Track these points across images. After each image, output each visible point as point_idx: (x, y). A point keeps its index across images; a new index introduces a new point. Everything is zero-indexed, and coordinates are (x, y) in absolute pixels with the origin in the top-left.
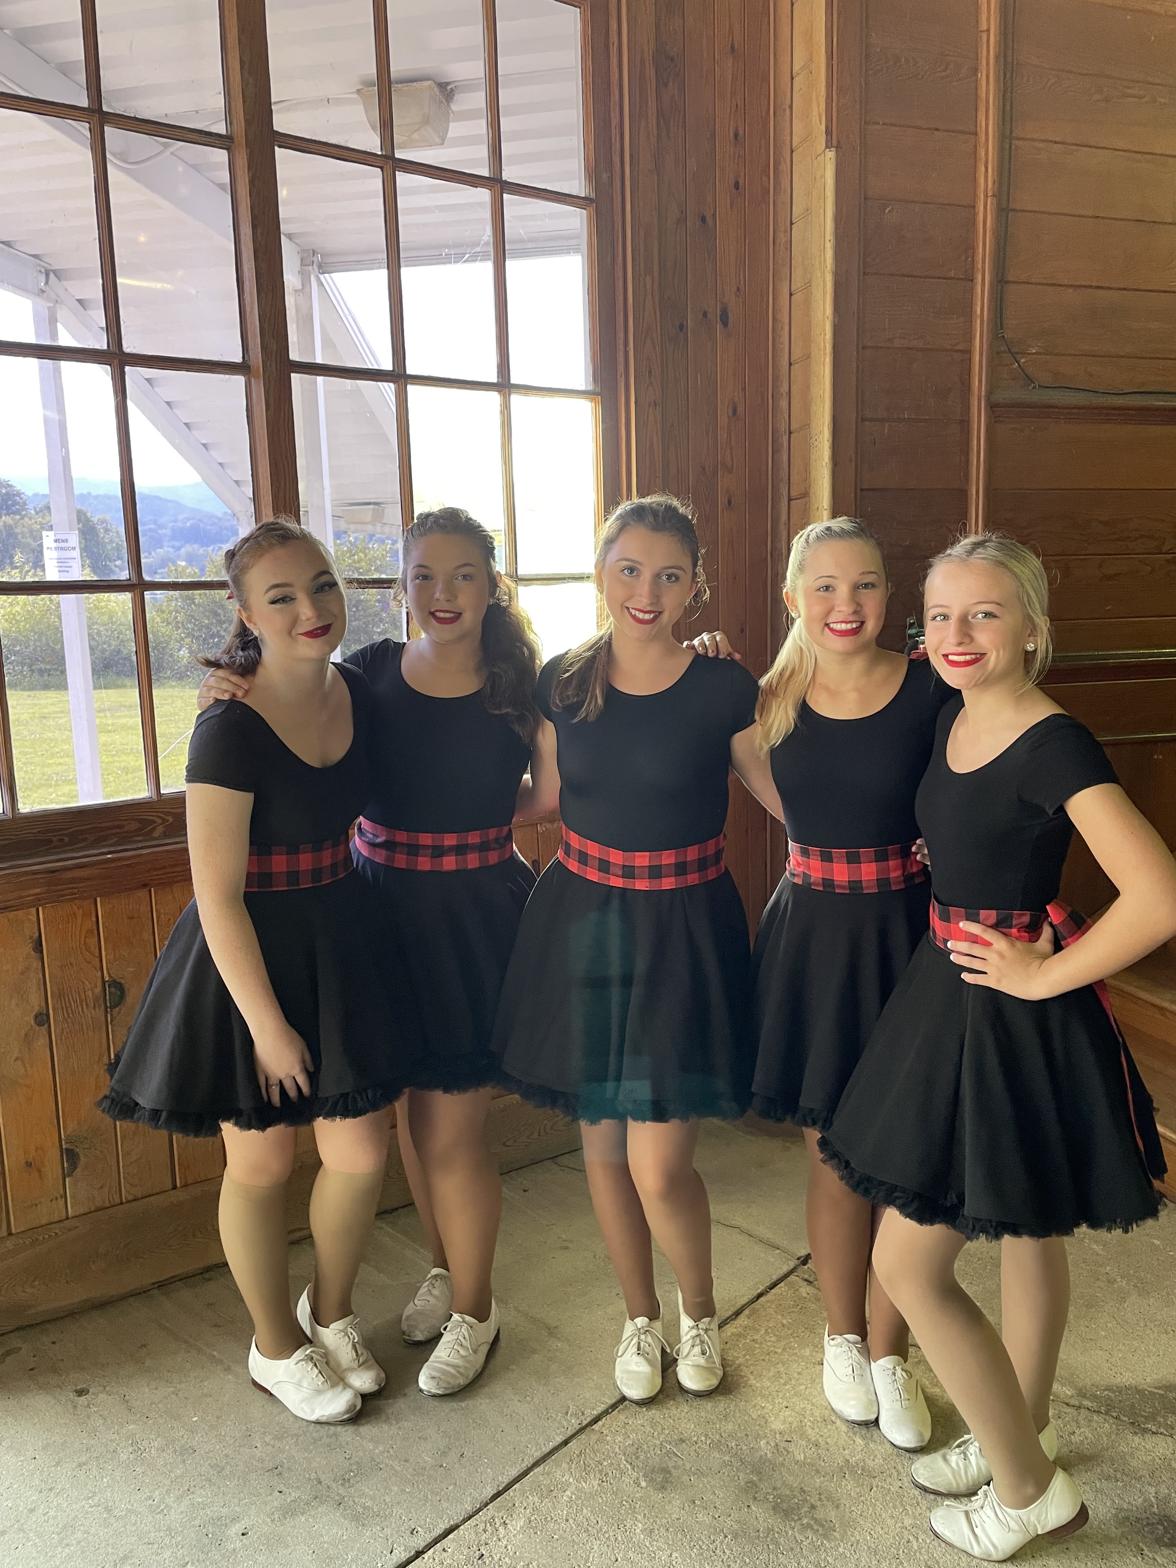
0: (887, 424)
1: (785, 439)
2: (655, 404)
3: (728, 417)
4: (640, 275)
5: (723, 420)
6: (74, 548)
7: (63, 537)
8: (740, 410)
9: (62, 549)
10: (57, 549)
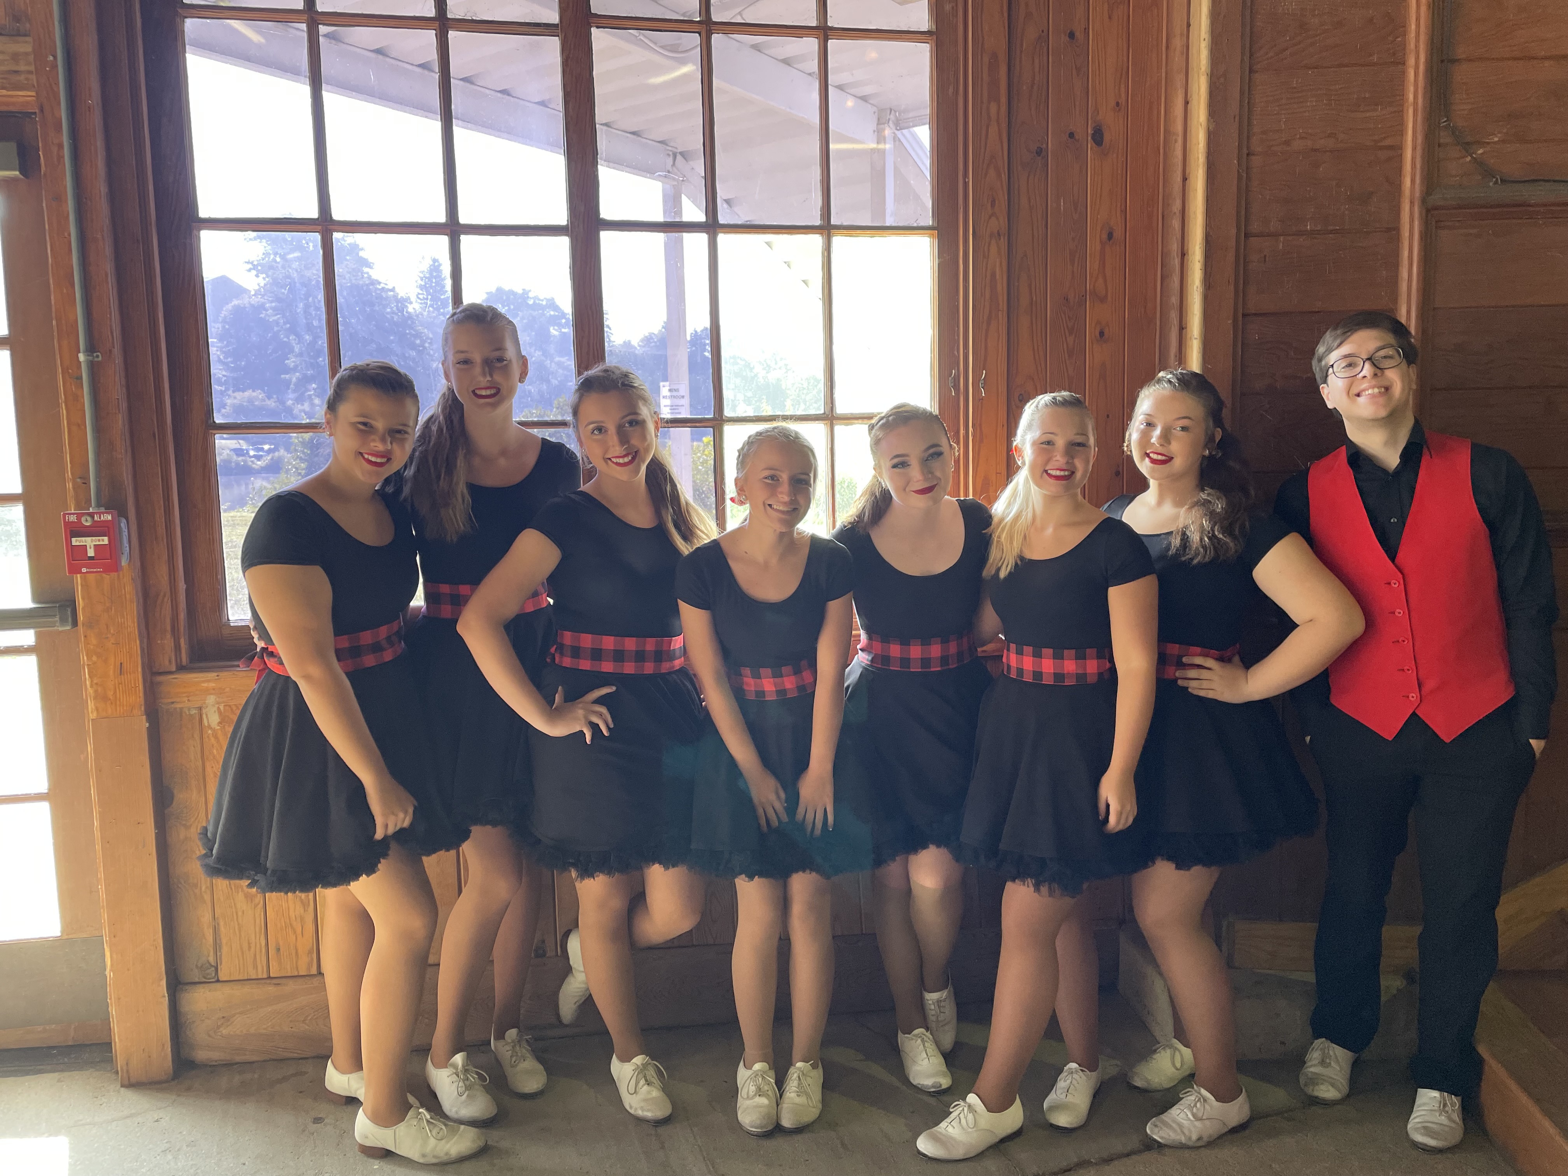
0: (1282, 238)
1: (1177, 262)
2: (999, 234)
3: (1101, 241)
4: (982, 102)
5: (1093, 245)
6: (683, 397)
7: (675, 387)
8: (1118, 234)
9: (675, 397)
10: (672, 397)
